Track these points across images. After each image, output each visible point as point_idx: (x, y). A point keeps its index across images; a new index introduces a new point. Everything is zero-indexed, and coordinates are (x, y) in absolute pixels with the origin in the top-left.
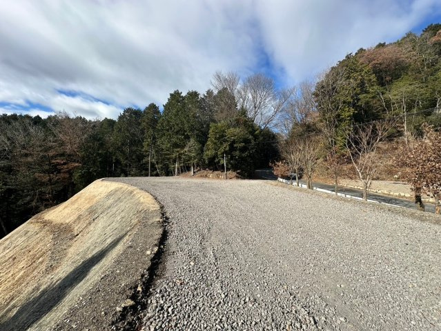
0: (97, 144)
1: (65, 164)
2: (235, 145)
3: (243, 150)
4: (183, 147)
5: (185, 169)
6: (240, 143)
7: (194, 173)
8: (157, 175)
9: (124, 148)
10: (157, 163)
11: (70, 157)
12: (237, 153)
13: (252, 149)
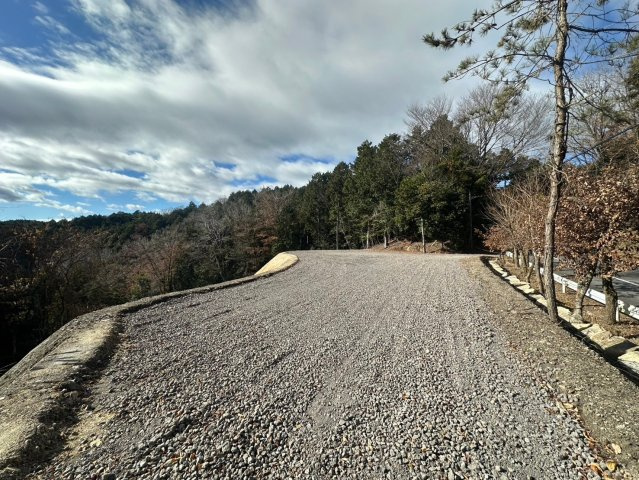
0: (289, 215)
1: (266, 237)
2: (432, 206)
3: (445, 211)
4: (370, 213)
5: (378, 240)
6: (439, 201)
7: (388, 244)
8: (347, 248)
9: (313, 219)
10: (347, 233)
11: (269, 231)
12: (437, 216)
13: (462, 208)
